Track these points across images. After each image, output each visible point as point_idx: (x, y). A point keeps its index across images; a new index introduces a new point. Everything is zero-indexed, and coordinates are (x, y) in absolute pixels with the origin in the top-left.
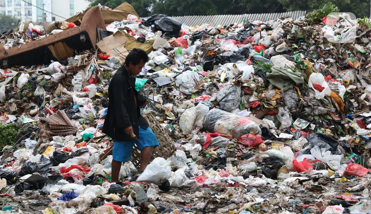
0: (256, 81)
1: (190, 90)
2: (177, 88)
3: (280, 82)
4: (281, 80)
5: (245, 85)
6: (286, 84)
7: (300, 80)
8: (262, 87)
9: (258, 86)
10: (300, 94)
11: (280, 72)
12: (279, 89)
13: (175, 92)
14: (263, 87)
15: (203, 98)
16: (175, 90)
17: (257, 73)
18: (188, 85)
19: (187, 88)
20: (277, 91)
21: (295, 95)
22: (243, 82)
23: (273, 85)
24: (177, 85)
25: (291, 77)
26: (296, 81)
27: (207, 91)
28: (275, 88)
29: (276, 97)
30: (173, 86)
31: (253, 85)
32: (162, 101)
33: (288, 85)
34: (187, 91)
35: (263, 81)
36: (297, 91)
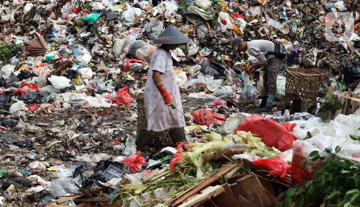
0: (177, 18)
1: (131, 23)
2: (122, 21)
3: (194, 18)
4: (195, 17)
5: (168, 21)
6: (198, 21)
7: (208, 17)
8: (180, 22)
9: (177, 22)
10: (209, 27)
11: (193, 12)
12: (193, 24)
13: (120, 25)
14: (182, 22)
15: (135, 31)
16: (120, 23)
17: (179, 11)
18: (129, 20)
19: (128, 22)
20: (191, 25)
21: (205, 29)
22: (166, 17)
23: (189, 21)
24: (122, 20)
25: (201, 15)
26: (205, 18)
27: (142, 24)
28: (190, 23)
29: (189, 31)
30: (119, 20)
31: (173, 21)
32: (107, 32)
33: (200, 21)
34: (128, 24)
35: (181, 18)
36: (207, 26)
